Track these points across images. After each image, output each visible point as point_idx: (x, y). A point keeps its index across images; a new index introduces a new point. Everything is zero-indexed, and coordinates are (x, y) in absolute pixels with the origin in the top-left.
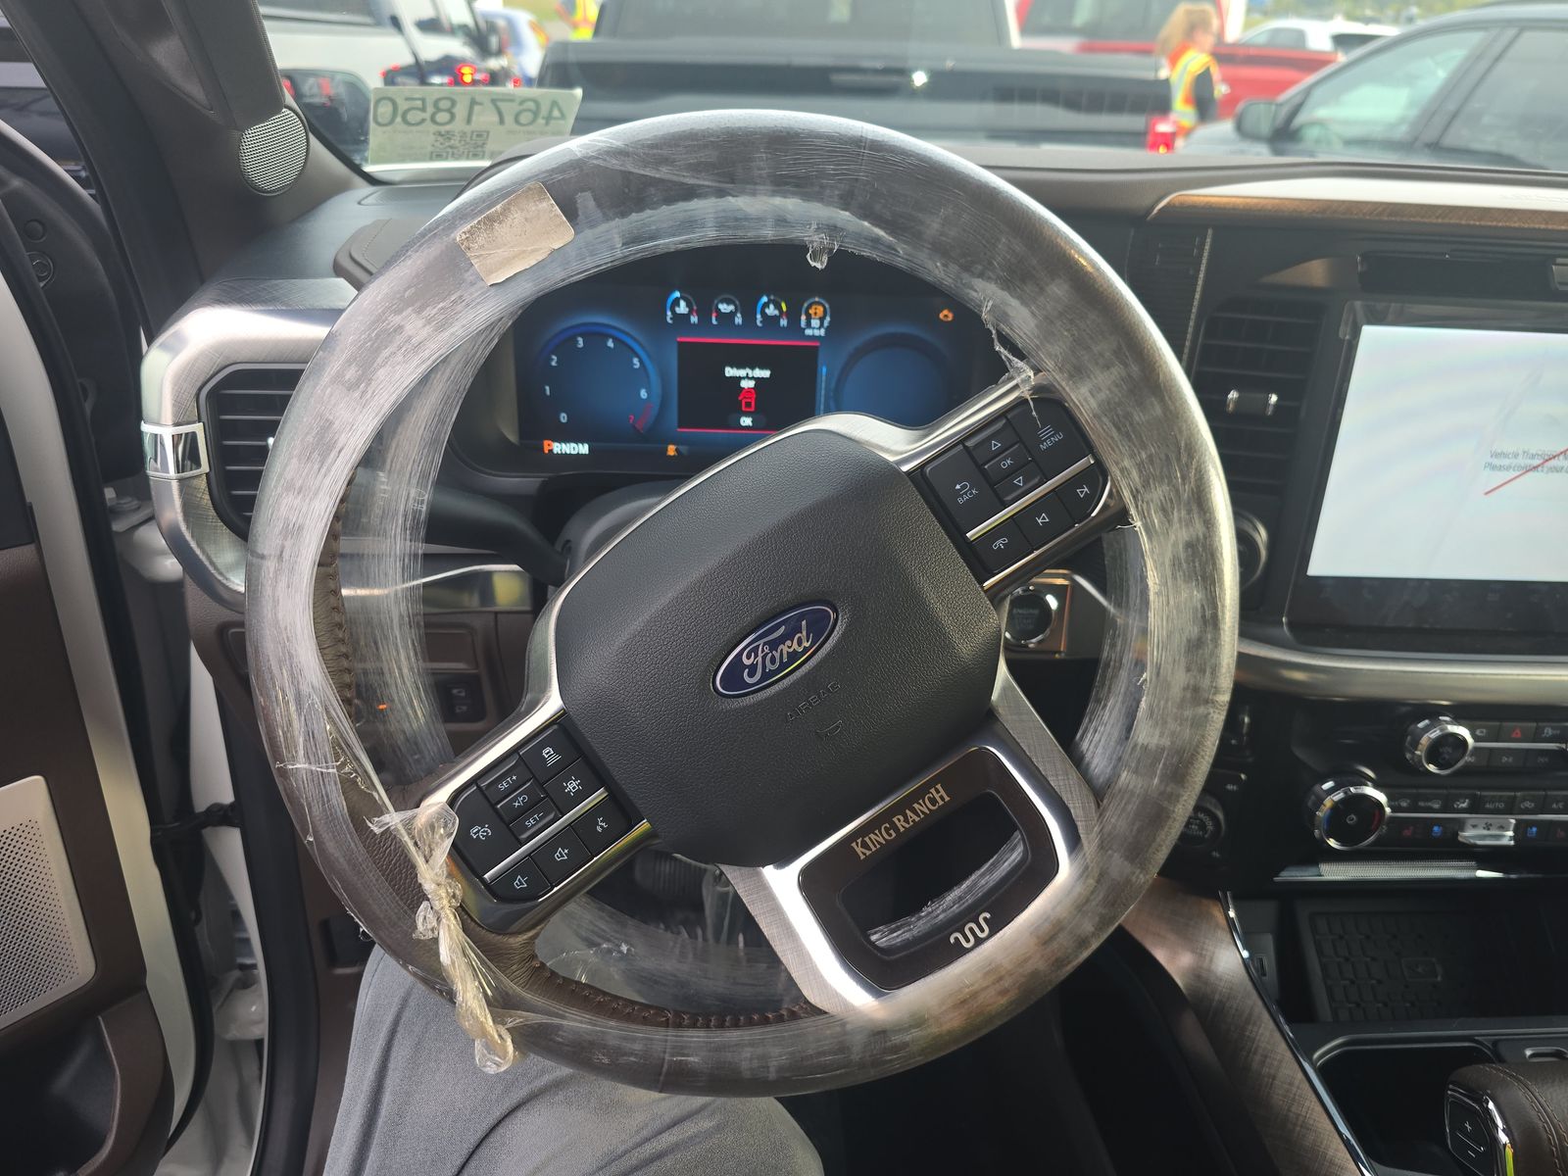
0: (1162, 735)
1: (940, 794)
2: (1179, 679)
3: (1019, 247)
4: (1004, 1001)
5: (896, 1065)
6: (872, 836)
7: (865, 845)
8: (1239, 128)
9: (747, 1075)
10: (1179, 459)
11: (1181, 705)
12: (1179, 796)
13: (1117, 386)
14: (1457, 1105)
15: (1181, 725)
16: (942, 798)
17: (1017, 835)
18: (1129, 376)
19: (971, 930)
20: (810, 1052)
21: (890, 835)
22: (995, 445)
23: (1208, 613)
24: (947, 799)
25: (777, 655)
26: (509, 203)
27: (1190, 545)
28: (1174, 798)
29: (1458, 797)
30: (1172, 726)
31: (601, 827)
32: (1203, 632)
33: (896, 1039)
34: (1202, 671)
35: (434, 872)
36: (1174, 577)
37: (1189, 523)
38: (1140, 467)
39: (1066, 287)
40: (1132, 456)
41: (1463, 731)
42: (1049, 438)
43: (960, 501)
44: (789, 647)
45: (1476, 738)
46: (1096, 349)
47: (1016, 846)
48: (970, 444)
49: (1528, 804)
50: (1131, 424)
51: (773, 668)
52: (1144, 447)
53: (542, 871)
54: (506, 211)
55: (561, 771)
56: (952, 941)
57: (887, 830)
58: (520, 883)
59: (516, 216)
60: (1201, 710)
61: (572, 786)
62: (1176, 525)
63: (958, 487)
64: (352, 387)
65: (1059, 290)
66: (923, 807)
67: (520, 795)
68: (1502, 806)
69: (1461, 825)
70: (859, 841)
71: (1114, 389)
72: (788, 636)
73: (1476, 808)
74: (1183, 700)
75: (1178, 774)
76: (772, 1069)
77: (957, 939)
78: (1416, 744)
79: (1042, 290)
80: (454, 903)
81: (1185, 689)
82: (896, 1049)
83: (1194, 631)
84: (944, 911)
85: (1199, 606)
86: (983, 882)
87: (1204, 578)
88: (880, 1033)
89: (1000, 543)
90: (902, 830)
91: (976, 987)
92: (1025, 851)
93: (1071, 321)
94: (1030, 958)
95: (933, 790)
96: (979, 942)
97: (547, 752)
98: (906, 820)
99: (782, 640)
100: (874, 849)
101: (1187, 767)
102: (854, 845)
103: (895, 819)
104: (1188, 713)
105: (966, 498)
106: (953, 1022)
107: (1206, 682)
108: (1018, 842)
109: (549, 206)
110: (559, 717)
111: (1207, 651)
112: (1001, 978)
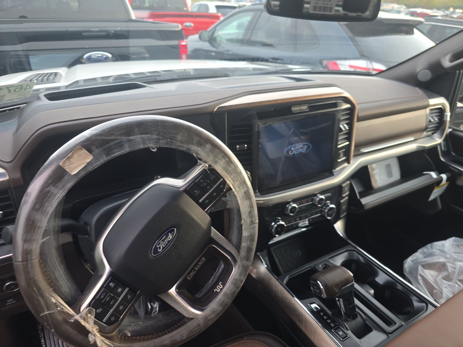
0: (248, 233)
1: (204, 259)
2: (249, 220)
3: (198, 139)
4: (229, 300)
5: (210, 323)
6: (191, 274)
7: (190, 277)
8: (200, 37)
9: (179, 340)
10: (239, 176)
11: (250, 226)
12: (254, 244)
13: (224, 163)
14: (312, 284)
15: (251, 229)
16: (204, 260)
17: (221, 262)
18: (226, 161)
19: (218, 287)
20: (192, 329)
21: (195, 272)
22: (202, 181)
23: (251, 205)
24: (205, 259)
25: (165, 243)
26: (73, 153)
27: (245, 192)
28: (252, 245)
29: (297, 218)
30: (250, 230)
31: (129, 297)
32: (251, 209)
33: (209, 318)
34: (252, 217)
35: (90, 325)
36: (243, 200)
37: (243, 188)
38: (232, 179)
39: (210, 145)
40: (230, 177)
41: (295, 205)
42: (213, 177)
43: (196, 194)
44: (167, 240)
45: (297, 205)
46: (218, 157)
47: (222, 264)
48: (196, 181)
49: (309, 215)
50: (229, 171)
51: (165, 246)
52: (232, 174)
53: (117, 313)
54: (72, 155)
55: (116, 287)
56: (215, 291)
57: (194, 271)
58: (113, 319)
59: (76, 156)
60: (254, 225)
61: (120, 290)
62: (241, 189)
63: (195, 191)
64: (38, 210)
65: (208, 146)
66: (200, 263)
67: (107, 297)
68: (304, 217)
69: (298, 223)
70: (188, 276)
71: (224, 164)
72: (166, 237)
73: (301, 219)
74: (250, 224)
75: (252, 240)
76: (184, 337)
77: (216, 290)
78: (287, 211)
79: (205, 147)
80: (97, 330)
81: (250, 222)
82: (210, 320)
83: (249, 210)
84: (210, 285)
85: (249, 204)
86: (217, 275)
87: (249, 198)
88: (206, 318)
89: (207, 201)
90: (197, 270)
91: (223, 300)
92: (224, 264)
93: (212, 152)
94: (232, 289)
95: (202, 259)
96: (221, 289)
97: (111, 284)
98: (198, 268)
99: (165, 239)
100: (192, 277)
101: (254, 238)
102: (187, 277)
103: (195, 268)
104: (252, 227)
105: (198, 193)
106: (220, 309)
107: (254, 219)
108: (222, 263)
109: (84, 151)
110: (111, 274)
111: (252, 213)
112: (228, 296)
